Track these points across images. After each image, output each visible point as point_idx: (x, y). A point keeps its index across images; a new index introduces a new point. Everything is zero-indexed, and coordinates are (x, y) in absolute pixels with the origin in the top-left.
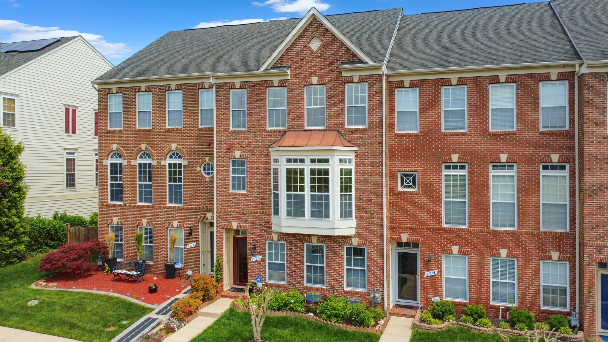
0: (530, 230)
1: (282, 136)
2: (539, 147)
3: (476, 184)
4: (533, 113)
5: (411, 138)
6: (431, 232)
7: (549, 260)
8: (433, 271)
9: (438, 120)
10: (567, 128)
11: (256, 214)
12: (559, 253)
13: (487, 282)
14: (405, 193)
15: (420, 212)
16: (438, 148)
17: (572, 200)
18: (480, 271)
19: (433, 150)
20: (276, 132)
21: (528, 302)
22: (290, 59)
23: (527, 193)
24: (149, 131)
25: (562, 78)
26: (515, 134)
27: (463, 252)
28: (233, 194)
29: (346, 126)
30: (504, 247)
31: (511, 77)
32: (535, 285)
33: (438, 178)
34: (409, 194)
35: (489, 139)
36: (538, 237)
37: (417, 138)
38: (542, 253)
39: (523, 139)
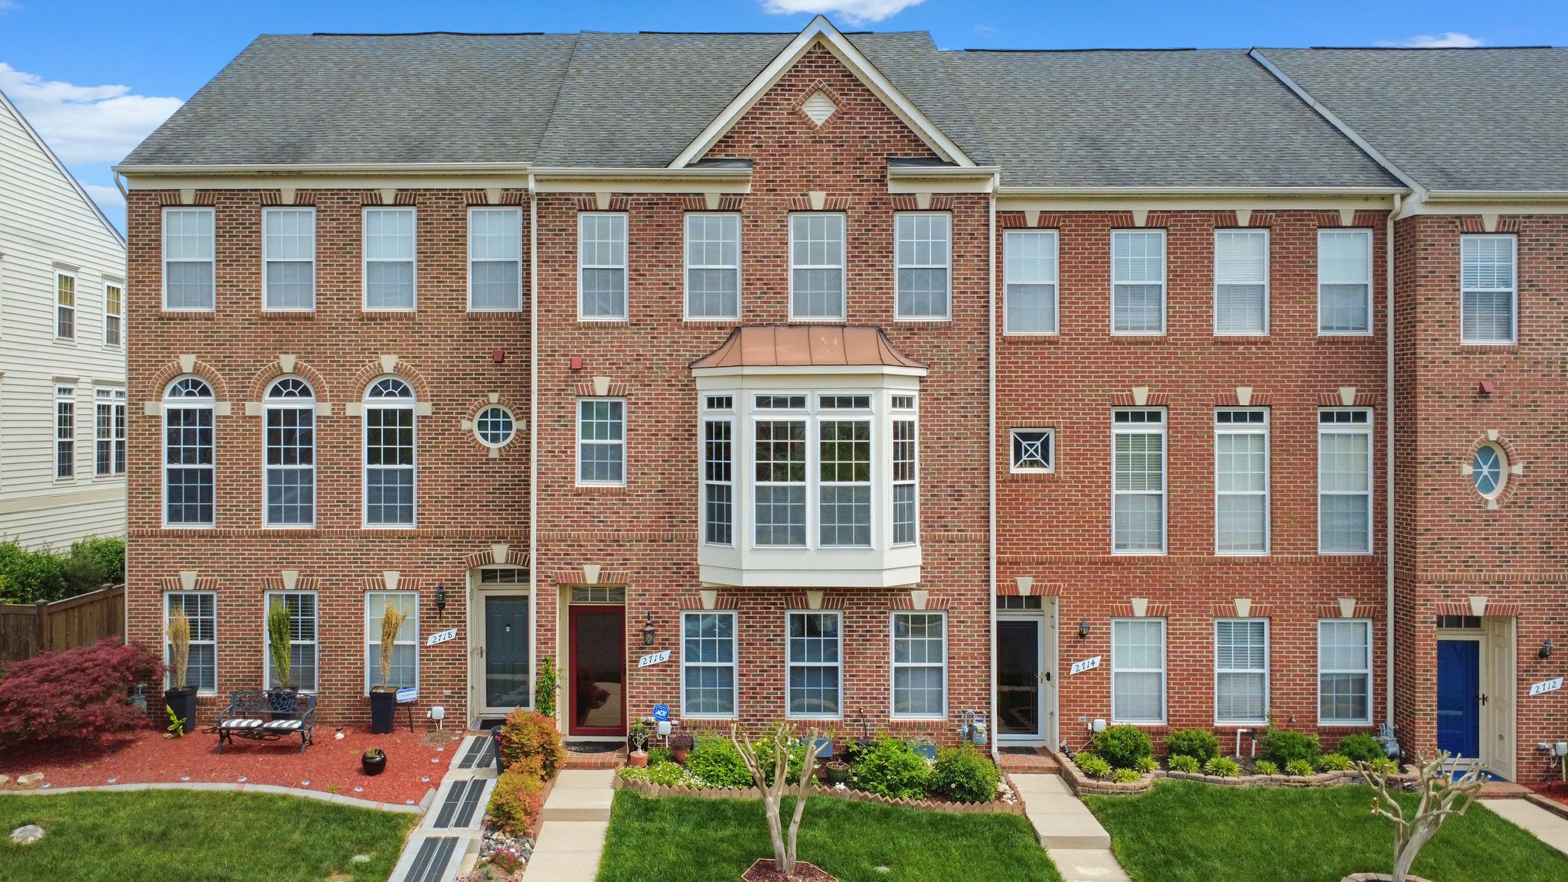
0: (1297, 553)
1: (729, 339)
2: (1315, 372)
3: (1186, 455)
4: (1305, 298)
5: (1041, 349)
6: (1086, 568)
7: (1336, 617)
8: (1091, 660)
9: (1103, 308)
10: (1370, 332)
11: (654, 541)
12: (1354, 601)
13: (1209, 675)
14: (1026, 478)
15: (1062, 522)
16: (1103, 372)
17: (1381, 487)
18: (1194, 652)
19: (1091, 377)
20: (713, 328)
21: (1294, 712)
22: (753, 142)
23: (1291, 473)
24: (307, 317)
25: (1363, 223)
26: (1268, 343)
27: (1157, 612)
28: (588, 492)
29: (898, 318)
30: (1243, 594)
31: (1262, 216)
32: (1307, 675)
33: (1101, 441)
34: (1036, 482)
35: (1214, 353)
36: (1312, 569)
37: (1055, 348)
38: (1320, 603)
39: (1284, 353)
